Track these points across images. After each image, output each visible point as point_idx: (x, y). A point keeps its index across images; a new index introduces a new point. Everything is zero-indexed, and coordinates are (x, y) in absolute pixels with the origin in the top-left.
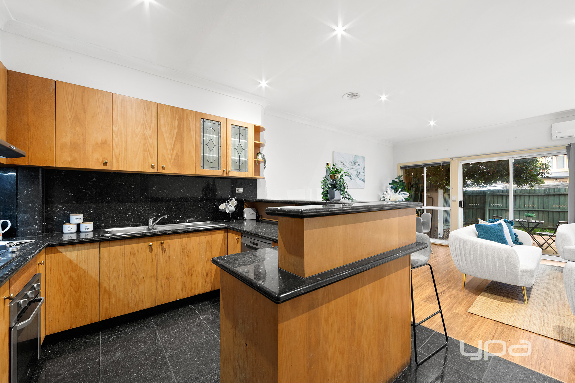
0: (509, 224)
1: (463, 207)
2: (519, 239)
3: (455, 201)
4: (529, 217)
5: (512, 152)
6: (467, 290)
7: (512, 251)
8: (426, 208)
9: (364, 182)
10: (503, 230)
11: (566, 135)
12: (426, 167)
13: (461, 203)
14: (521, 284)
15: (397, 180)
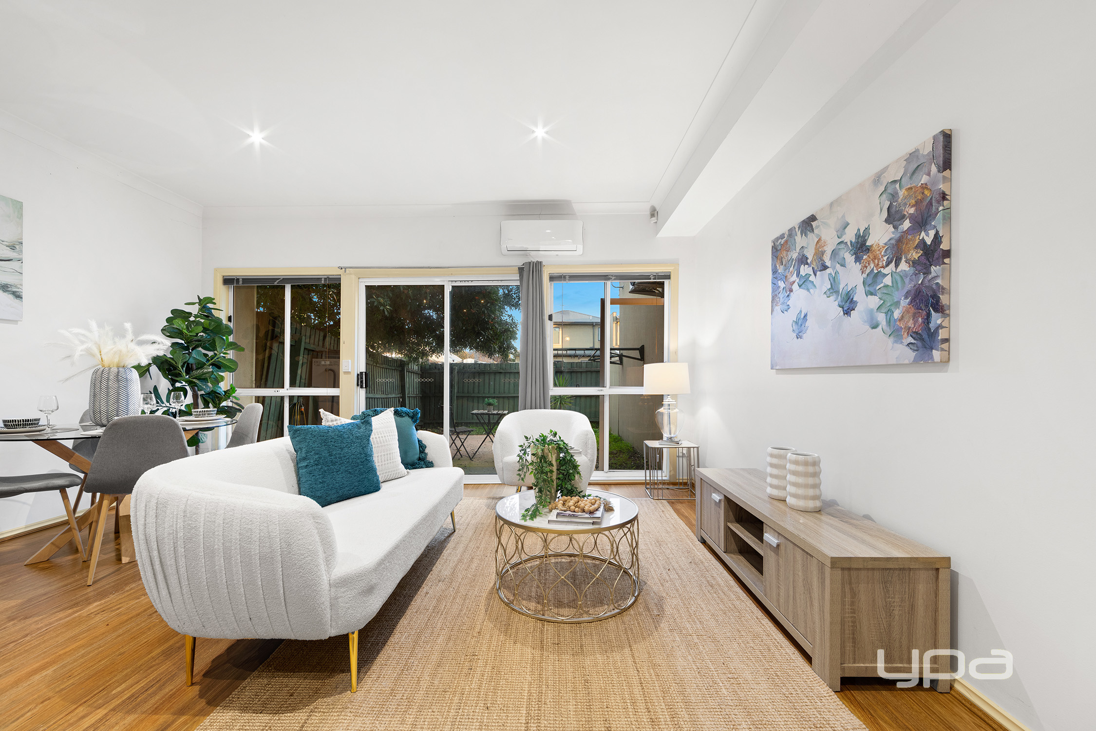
0: (409, 419)
1: (366, 387)
2: (429, 453)
3: (348, 373)
4: (490, 404)
5: (448, 267)
6: (197, 688)
7: (303, 519)
8: (287, 391)
9: (18, 296)
10: (369, 436)
11: (518, 246)
12: (290, 285)
13: (362, 378)
14: (333, 632)
15: (194, 310)
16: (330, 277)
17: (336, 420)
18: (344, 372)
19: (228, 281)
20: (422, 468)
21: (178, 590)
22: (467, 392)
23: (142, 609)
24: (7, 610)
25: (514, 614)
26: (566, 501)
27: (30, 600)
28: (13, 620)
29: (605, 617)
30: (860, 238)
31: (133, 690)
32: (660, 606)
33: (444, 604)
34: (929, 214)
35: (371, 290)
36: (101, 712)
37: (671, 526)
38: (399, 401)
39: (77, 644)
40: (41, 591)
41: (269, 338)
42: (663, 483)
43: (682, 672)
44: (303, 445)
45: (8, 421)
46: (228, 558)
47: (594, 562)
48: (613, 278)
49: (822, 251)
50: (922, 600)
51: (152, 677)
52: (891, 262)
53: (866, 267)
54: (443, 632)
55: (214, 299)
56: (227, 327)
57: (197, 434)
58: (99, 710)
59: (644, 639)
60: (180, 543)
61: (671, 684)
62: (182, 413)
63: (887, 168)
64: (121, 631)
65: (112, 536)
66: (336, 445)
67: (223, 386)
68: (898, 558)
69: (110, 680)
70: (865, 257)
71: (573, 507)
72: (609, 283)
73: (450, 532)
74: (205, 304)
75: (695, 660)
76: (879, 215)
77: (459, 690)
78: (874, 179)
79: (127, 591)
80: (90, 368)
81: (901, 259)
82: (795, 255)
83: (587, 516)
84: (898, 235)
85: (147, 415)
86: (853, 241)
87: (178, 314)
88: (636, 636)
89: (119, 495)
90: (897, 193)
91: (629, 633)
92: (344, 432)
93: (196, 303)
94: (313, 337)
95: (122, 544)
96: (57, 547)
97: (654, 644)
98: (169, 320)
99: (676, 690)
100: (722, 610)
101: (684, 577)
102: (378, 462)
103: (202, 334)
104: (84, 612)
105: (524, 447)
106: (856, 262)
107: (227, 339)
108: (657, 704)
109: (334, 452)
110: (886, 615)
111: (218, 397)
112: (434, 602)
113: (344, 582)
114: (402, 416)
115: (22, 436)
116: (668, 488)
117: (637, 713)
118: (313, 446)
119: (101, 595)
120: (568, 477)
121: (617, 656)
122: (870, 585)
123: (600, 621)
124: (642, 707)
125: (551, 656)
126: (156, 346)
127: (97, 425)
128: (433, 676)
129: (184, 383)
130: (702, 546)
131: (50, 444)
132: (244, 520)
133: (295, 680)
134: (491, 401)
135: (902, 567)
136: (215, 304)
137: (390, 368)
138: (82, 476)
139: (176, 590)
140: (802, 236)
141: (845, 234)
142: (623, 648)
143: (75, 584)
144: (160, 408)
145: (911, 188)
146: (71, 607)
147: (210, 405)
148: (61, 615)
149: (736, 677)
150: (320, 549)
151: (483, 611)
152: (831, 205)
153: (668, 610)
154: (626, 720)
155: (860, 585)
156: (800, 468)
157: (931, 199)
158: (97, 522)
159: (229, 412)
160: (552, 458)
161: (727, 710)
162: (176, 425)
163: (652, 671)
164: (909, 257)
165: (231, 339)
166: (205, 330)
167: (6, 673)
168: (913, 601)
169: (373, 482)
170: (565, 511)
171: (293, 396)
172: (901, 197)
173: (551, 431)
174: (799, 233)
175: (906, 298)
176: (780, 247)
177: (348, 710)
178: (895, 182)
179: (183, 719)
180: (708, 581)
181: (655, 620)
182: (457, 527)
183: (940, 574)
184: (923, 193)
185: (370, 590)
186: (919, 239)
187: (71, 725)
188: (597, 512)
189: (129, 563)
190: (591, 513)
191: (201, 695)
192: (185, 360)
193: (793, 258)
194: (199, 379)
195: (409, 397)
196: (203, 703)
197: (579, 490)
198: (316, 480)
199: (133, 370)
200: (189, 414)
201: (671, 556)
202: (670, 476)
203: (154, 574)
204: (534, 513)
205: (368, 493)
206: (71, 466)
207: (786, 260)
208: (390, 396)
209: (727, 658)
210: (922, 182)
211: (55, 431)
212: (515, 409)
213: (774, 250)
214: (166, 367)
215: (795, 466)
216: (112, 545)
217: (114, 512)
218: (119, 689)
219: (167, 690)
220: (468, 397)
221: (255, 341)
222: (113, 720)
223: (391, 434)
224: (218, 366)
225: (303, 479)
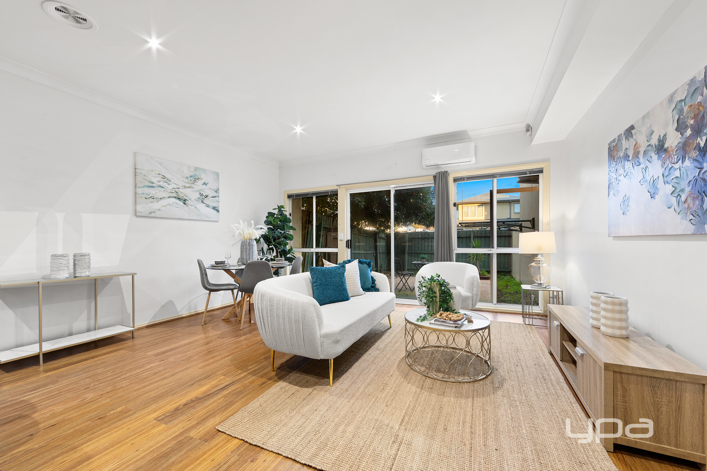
0: (366, 265)
1: (350, 247)
3: (341, 240)
4: (423, 258)
5: (392, 180)
6: (275, 373)
7: (310, 306)
8: (314, 250)
9: (218, 211)
10: (344, 273)
11: (432, 163)
12: (315, 196)
13: (348, 243)
14: (322, 357)
15: (276, 212)
16: (333, 190)
17: (330, 265)
18: (340, 240)
19: (289, 196)
20: (373, 291)
21: (268, 330)
22: (414, 250)
23: (258, 341)
24: (217, 334)
25: (412, 371)
26: (442, 314)
27: (224, 332)
28: (219, 338)
29: (463, 382)
30: (661, 142)
31: (256, 368)
32: (501, 383)
33: (377, 360)
34: (703, 124)
35: (353, 196)
36: (245, 374)
37: (531, 342)
38: (374, 255)
39: (238, 350)
40: (227, 330)
41: (307, 223)
42: (538, 315)
43: (500, 416)
44: (315, 276)
45: (217, 262)
46: (284, 319)
47: (467, 354)
48: (498, 176)
49: (638, 152)
50: (689, 405)
51: (261, 365)
52: (680, 159)
53: (664, 163)
54: (374, 372)
55: (284, 206)
56: (289, 219)
57: (278, 269)
58: (244, 373)
59: (483, 396)
60: (268, 311)
61: (490, 420)
62: (272, 260)
63: (676, 90)
64: (251, 348)
65: (248, 312)
66: (329, 276)
67: (288, 247)
68: (664, 371)
69: (248, 364)
70: (664, 156)
71: (445, 317)
72: (495, 180)
73: (389, 328)
74: (280, 208)
75: (512, 413)
76: (672, 125)
77: (376, 396)
78: (669, 99)
79: (253, 334)
80: (240, 240)
81: (685, 157)
82: (622, 154)
83: (452, 322)
84: (684, 140)
85: (259, 260)
86: (657, 144)
87: (270, 214)
88: (479, 394)
89: (250, 294)
90: (683, 109)
91: (475, 392)
92: (332, 271)
93: (276, 209)
94: (327, 221)
95: (251, 315)
96: (231, 314)
97: (488, 400)
98: (267, 217)
99: (492, 423)
100: (545, 393)
101: (526, 372)
102: (349, 286)
103: (279, 223)
104: (240, 339)
105: (422, 283)
106: (658, 159)
107: (289, 224)
108: (477, 426)
109: (328, 280)
110: (654, 410)
111: (286, 253)
112: (373, 358)
113: (326, 336)
114: (363, 264)
115: (220, 268)
116: (541, 319)
117: (464, 427)
118: (319, 276)
119: (245, 334)
120: (446, 301)
121: (463, 401)
122: (639, 386)
123: (459, 383)
124: (468, 425)
125: (425, 393)
126: (262, 230)
127: (243, 264)
128: (366, 388)
129: (273, 246)
130: (550, 356)
131: (228, 271)
132: (289, 304)
133: (309, 377)
134: (424, 256)
135: (668, 378)
136: (284, 208)
137: (369, 236)
138: (238, 285)
139: (267, 330)
140: (626, 141)
141: (652, 139)
142: (468, 398)
143: (237, 329)
144: (264, 257)
145: (691, 106)
146: (236, 337)
147: (283, 256)
148: (233, 339)
149: (536, 427)
150: (316, 320)
151: (396, 367)
152: (643, 117)
153: (506, 386)
154: (457, 428)
155: (630, 385)
156: (610, 307)
157: (704, 113)
158: (243, 305)
159: (290, 260)
160: (437, 290)
161: (521, 440)
162: (269, 265)
163: (481, 412)
164: (690, 156)
165: (291, 224)
166: (280, 221)
167: (218, 355)
168: (680, 404)
169: (345, 295)
170: (440, 319)
171: (318, 253)
172: (685, 112)
173: (437, 274)
174: (624, 138)
175: (689, 186)
176: (613, 148)
177: (328, 392)
178: (681, 101)
179: (270, 382)
180: (543, 377)
181: (495, 389)
182: (392, 325)
183: (705, 389)
184: (699, 109)
185: (337, 342)
186: (696, 143)
187: (237, 375)
188: (459, 321)
189: (254, 323)
190: (456, 321)
191: (276, 375)
192: (273, 236)
193: (621, 156)
194: (278, 244)
195: (380, 253)
196: (276, 378)
197: (453, 309)
198: (320, 292)
199: (254, 241)
200: (274, 260)
201: (523, 358)
202: (544, 311)
203: (261, 323)
204: (424, 319)
205: (343, 301)
206: (235, 281)
207: (617, 157)
208: (368, 252)
209: (535, 417)
210: (698, 101)
211: (230, 266)
212: (432, 261)
213: (610, 151)
214: (266, 239)
215: (605, 305)
216: (248, 316)
217: (249, 303)
218: (250, 367)
219: (265, 371)
220: (415, 253)
221: (301, 225)
222: (249, 377)
223: (355, 273)
224: (286, 238)
225: (315, 292)
